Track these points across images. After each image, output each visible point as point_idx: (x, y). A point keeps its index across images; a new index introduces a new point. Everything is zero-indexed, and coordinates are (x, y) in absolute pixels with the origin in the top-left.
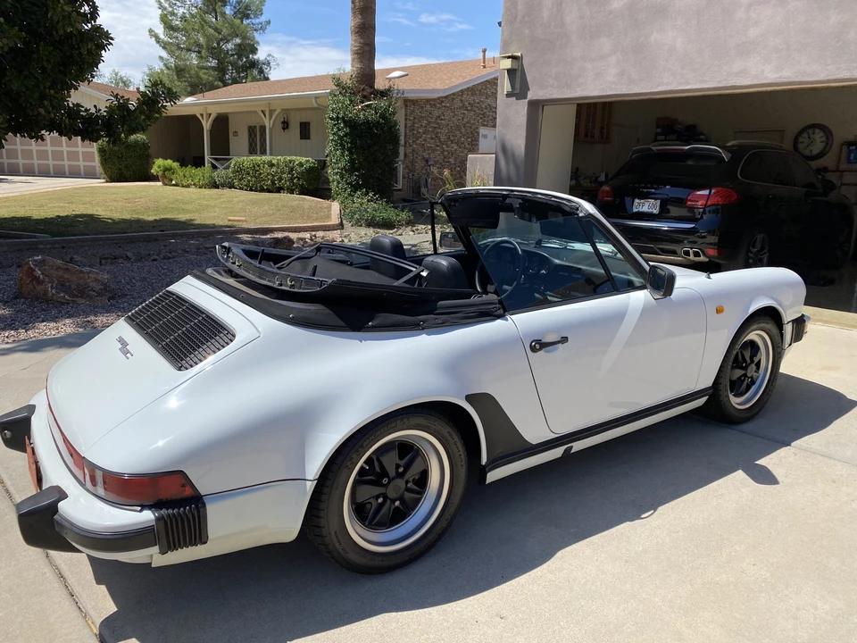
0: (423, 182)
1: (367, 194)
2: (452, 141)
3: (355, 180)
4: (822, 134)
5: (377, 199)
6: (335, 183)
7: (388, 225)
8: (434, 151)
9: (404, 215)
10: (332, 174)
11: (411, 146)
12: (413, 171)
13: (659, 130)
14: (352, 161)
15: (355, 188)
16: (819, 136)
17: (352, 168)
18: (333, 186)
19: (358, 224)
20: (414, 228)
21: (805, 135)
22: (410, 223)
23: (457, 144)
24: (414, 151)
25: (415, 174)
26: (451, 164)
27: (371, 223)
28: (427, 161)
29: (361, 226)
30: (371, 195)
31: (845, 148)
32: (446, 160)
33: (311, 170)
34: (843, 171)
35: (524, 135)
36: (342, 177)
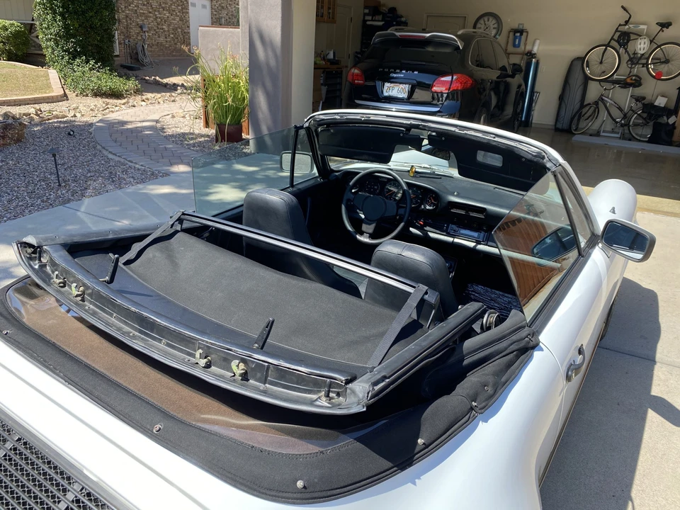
0: (140, 49)
1: (87, 62)
2: (163, 8)
3: (72, 47)
4: (494, 21)
5: (99, 67)
6: (50, 50)
7: (116, 95)
8: (147, 17)
9: (132, 84)
10: (45, 39)
11: (123, 12)
12: (129, 37)
13: (367, 11)
14: (66, 27)
15: (74, 55)
16: (492, 23)
17: (67, 34)
18: (47, 52)
19: (83, 93)
20: (144, 97)
21: (482, 21)
22: (138, 92)
23: (169, 11)
24: (127, 17)
25: (131, 40)
26: (165, 31)
27: (98, 94)
28: (141, 27)
29: (87, 95)
30: (92, 62)
31: (511, 34)
32: (159, 27)
33: (17, 35)
34: (509, 54)
35: (280, 15)
36: (57, 44)
